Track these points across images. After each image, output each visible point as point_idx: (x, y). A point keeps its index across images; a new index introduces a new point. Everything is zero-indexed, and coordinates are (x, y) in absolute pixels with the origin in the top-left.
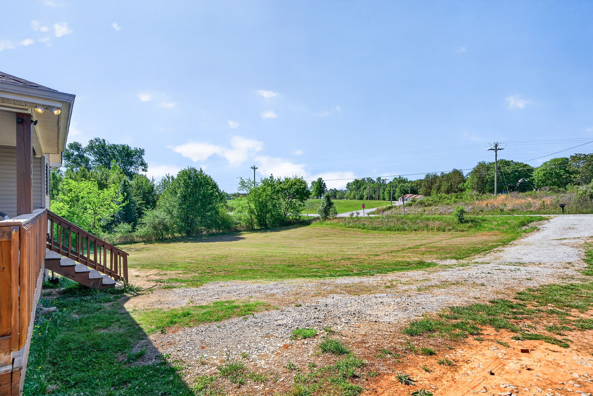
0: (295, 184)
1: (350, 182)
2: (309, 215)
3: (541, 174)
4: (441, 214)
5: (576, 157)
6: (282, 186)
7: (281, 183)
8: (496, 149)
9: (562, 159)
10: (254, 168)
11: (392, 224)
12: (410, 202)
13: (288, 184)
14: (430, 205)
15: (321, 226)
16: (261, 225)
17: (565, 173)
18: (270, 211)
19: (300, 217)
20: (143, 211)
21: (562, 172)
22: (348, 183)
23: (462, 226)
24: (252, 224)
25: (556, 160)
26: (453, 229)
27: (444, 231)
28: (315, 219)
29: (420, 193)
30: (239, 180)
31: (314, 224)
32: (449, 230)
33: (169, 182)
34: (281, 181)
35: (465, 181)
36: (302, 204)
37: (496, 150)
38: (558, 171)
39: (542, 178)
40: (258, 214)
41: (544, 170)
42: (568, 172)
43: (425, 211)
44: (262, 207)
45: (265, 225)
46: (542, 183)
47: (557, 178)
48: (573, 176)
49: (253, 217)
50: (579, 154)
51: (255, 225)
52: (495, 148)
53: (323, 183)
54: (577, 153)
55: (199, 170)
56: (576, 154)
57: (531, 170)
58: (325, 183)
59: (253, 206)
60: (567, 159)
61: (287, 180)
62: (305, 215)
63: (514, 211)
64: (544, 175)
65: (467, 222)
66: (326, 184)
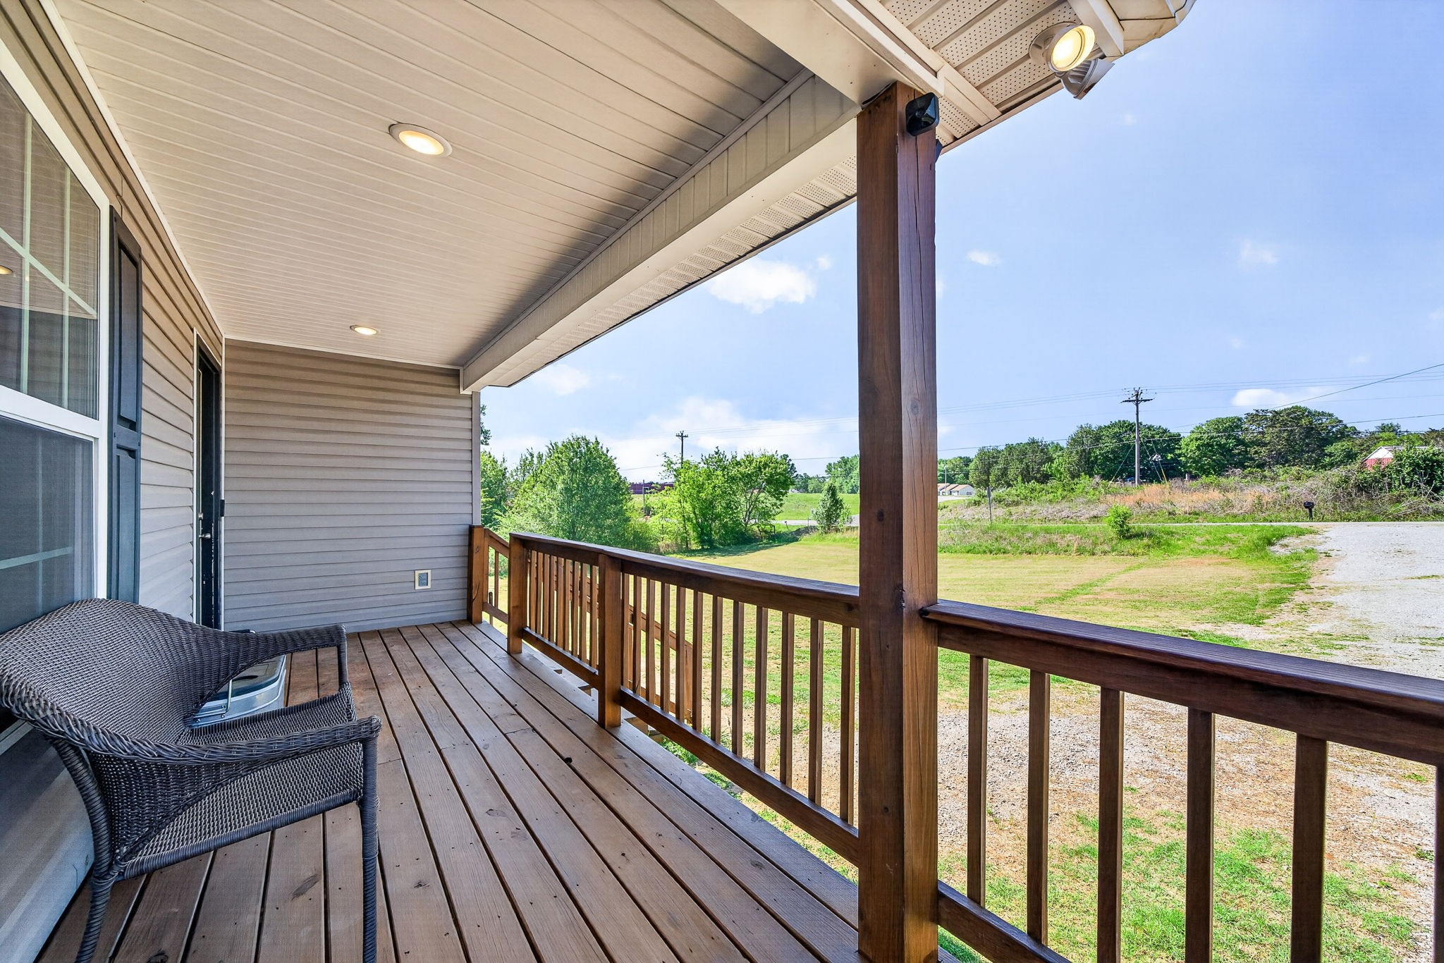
0: (766, 465)
1: (832, 462)
2: (789, 522)
3: (1193, 446)
4: (1045, 520)
5: (1257, 415)
6: (742, 469)
7: (738, 464)
8: (1137, 400)
9: (1232, 420)
10: (682, 436)
11: (974, 541)
12: (977, 499)
13: (754, 465)
14: (1017, 504)
15: (823, 543)
16: (702, 542)
17: (1237, 445)
18: (718, 516)
19: (772, 526)
20: (496, 517)
21: (1232, 442)
22: (830, 464)
23: (1128, 545)
24: (686, 540)
25: (1219, 421)
26: (1113, 551)
27: (1094, 554)
28: (807, 530)
29: (959, 481)
30: (662, 460)
31: (806, 540)
32: (1105, 553)
33: (532, 462)
34: (738, 459)
35: (1051, 460)
36: (778, 503)
37: (1137, 402)
38: (1223, 441)
39: (1194, 453)
40: (698, 522)
41: (1197, 439)
42: (1240, 442)
43: (1011, 514)
44: (707, 509)
45: (711, 542)
46: (1194, 462)
47: (1222, 454)
48: (1253, 451)
49: (689, 527)
50: (1263, 411)
51: (693, 542)
52: (1134, 398)
53: (791, 463)
54: (1259, 409)
55: (593, 440)
56: (1257, 411)
57: (1176, 439)
58: (793, 465)
59: (688, 507)
60: (1240, 420)
61: (749, 459)
62: (782, 522)
63: (1197, 514)
64: (1198, 448)
65: (1139, 535)
66: (795, 466)
